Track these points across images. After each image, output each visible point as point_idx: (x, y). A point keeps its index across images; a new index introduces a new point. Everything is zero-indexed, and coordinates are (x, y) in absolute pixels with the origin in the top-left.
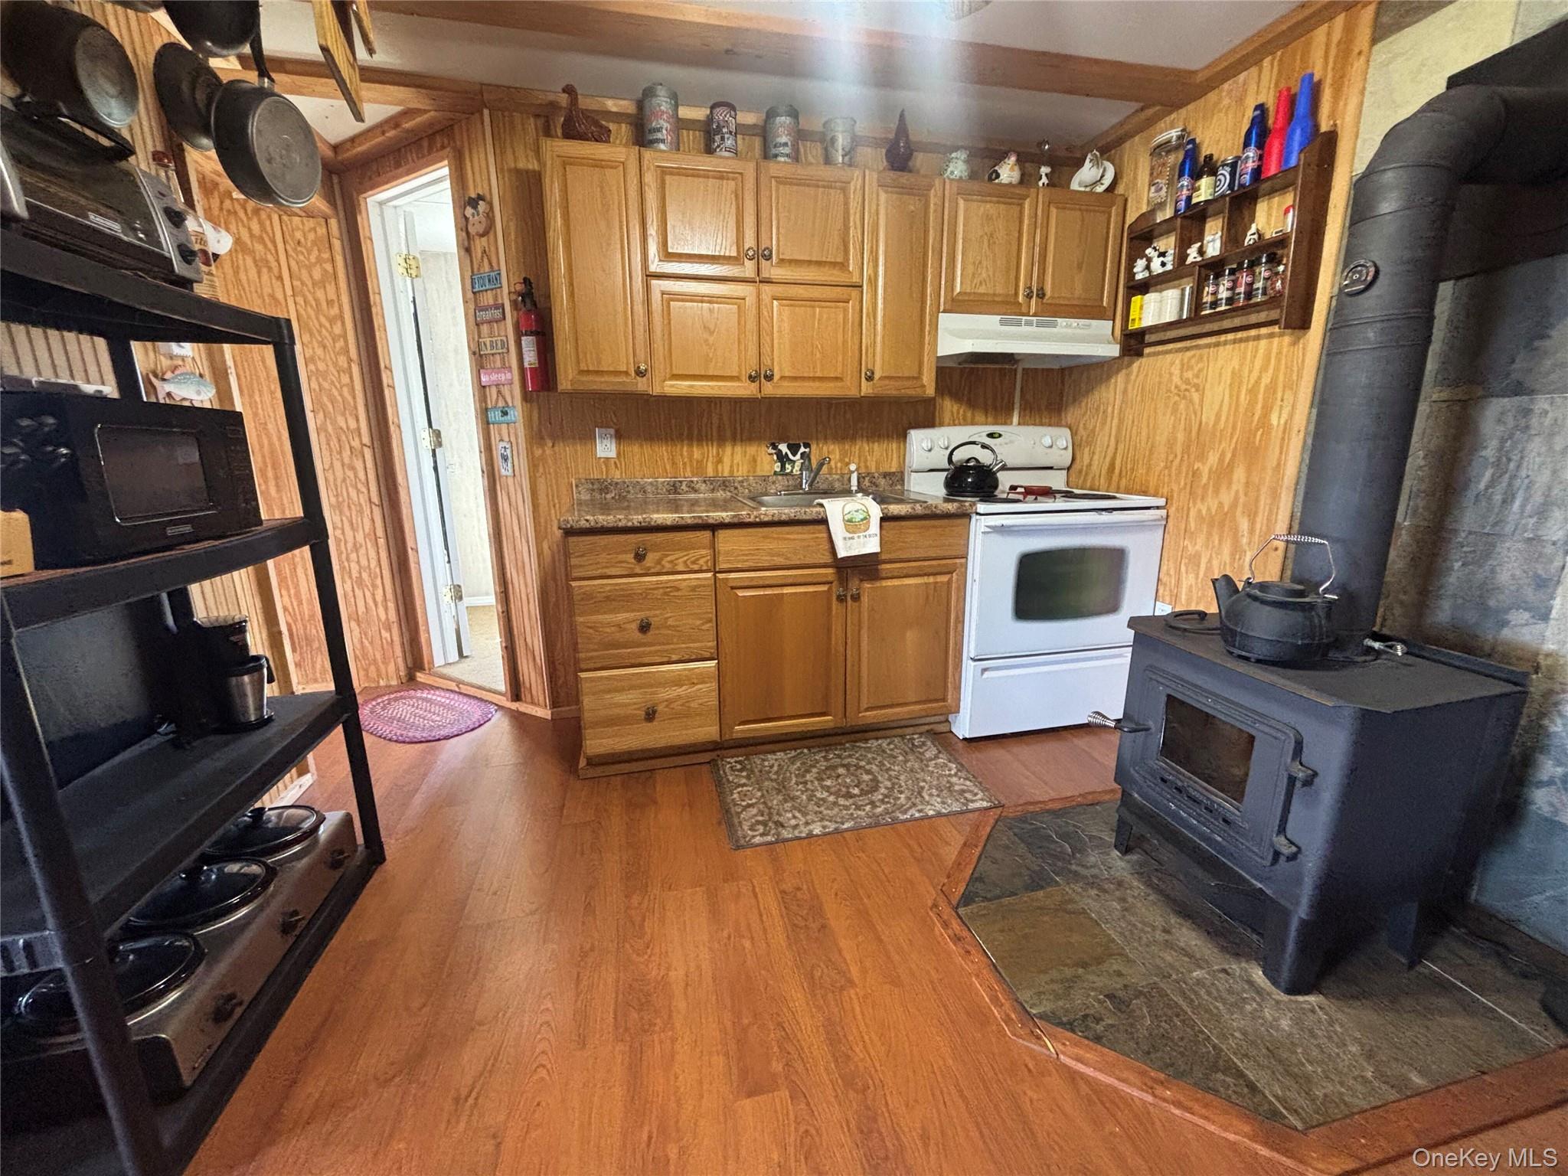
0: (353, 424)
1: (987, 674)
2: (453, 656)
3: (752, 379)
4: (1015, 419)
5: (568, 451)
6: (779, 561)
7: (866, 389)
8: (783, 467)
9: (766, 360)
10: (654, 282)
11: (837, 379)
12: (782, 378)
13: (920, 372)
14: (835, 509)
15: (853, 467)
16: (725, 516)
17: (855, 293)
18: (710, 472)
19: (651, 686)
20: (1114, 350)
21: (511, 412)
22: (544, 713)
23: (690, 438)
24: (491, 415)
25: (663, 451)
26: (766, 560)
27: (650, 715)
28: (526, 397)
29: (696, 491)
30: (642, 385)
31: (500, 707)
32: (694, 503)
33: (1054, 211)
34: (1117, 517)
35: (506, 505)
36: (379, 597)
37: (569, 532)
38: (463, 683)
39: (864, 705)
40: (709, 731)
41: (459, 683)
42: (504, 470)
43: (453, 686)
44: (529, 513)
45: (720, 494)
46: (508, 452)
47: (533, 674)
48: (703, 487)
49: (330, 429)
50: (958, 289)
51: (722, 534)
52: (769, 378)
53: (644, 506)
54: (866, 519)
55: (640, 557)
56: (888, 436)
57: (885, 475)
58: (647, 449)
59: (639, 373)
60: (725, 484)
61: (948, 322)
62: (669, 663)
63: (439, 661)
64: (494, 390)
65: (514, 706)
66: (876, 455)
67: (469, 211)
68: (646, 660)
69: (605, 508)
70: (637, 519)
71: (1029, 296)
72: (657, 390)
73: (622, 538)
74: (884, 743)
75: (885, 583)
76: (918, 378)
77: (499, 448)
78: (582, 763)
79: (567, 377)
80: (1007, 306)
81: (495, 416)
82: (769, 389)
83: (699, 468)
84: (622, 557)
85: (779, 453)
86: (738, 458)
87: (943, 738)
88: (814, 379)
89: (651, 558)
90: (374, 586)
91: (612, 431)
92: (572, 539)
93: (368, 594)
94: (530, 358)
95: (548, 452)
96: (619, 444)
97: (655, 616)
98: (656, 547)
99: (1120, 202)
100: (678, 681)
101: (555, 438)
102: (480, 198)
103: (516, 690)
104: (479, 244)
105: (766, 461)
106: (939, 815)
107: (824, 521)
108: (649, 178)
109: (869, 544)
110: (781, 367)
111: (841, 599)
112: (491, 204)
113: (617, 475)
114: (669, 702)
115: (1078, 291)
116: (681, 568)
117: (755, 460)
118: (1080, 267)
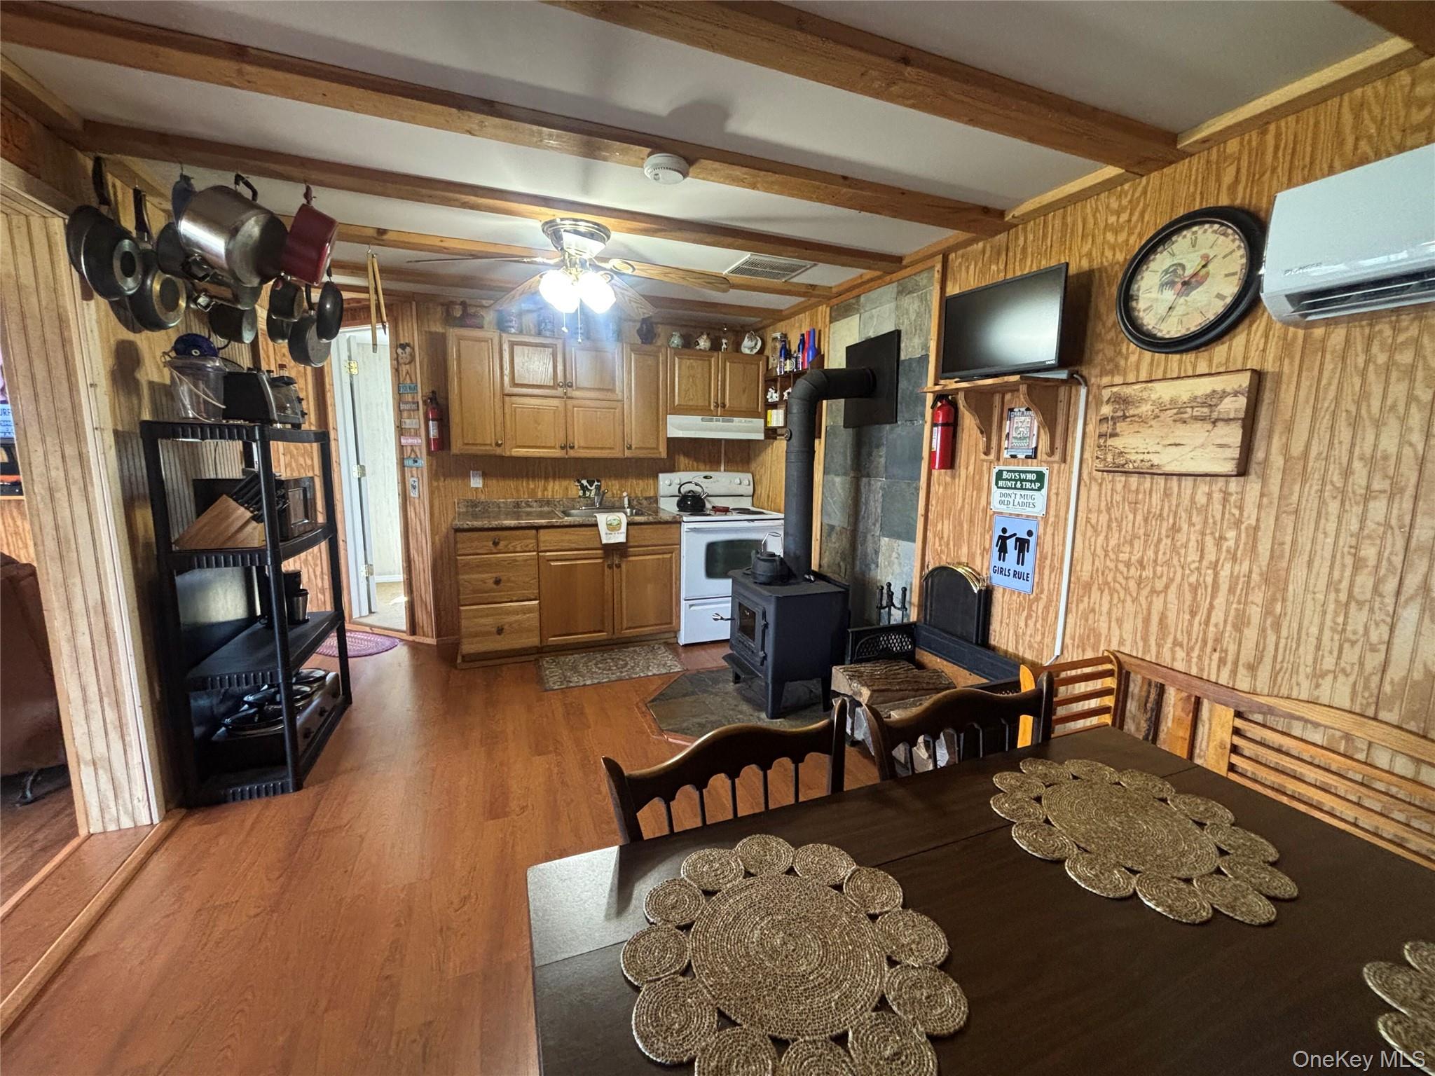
0: (309, 462)
1: (693, 608)
2: (365, 611)
3: (562, 448)
4: (722, 468)
5: (453, 484)
6: (574, 546)
7: (628, 454)
8: (584, 493)
9: (570, 438)
10: (507, 399)
11: (610, 448)
12: (579, 447)
13: (658, 445)
14: (602, 519)
15: (625, 494)
16: (543, 522)
17: (619, 404)
18: (540, 495)
19: (500, 614)
20: (761, 436)
21: (419, 461)
22: (432, 641)
23: (527, 477)
24: (406, 462)
25: (512, 484)
26: (566, 545)
27: (500, 631)
28: (429, 453)
29: (531, 507)
30: (499, 451)
31: (402, 640)
32: (529, 514)
33: (728, 364)
34: (756, 524)
35: (413, 515)
36: (318, 573)
37: (458, 530)
38: (375, 627)
39: (625, 626)
40: (534, 641)
41: (371, 627)
42: (413, 494)
43: (368, 629)
44: (428, 519)
45: (546, 509)
46: (416, 484)
47: (425, 617)
48: (535, 504)
49: (294, 465)
50: (676, 403)
51: (542, 531)
52: (572, 448)
53: (497, 517)
54: (619, 524)
55: (496, 544)
56: (648, 476)
57: (646, 498)
58: (502, 483)
59: (498, 445)
60: (548, 503)
61: (672, 419)
62: (511, 602)
63: (356, 615)
64: (409, 449)
65: (411, 638)
66: (639, 487)
67: (400, 351)
68: (499, 600)
69: (475, 516)
70: (495, 523)
71: (717, 406)
72: (508, 454)
73: (486, 533)
74: (637, 649)
75: (631, 558)
76: (657, 448)
77: (410, 481)
78: (459, 660)
79: (457, 446)
80: (704, 411)
81: (409, 462)
82: (572, 453)
83: (533, 493)
84: (485, 543)
85: (582, 485)
86: (557, 487)
87: (672, 646)
88: (598, 448)
89: (502, 544)
90: (316, 565)
91: (480, 472)
92: (458, 534)
93: (311, 570)
94: (433, 433)
95: (441, 484)
96: (484, 479)
97: (504, 575)
98: (505, 538)
99: (765, 358)
100: (515, 612)
101: (445, 476)
102: (408, 345)
103: (413, 627)
104: (404, 369)
105: (575, 490)
106: (654, 675)
107: (596, 525)
108: (506, 347)
109: (621, 538)
110: (579, 441)
111: (610, 567)
112: (413, 349)
113: (482, 498)
114: (510, 624)
115: (744, 403)
116: (518, 549)
117: (567, 489)
118: (744, 391)
